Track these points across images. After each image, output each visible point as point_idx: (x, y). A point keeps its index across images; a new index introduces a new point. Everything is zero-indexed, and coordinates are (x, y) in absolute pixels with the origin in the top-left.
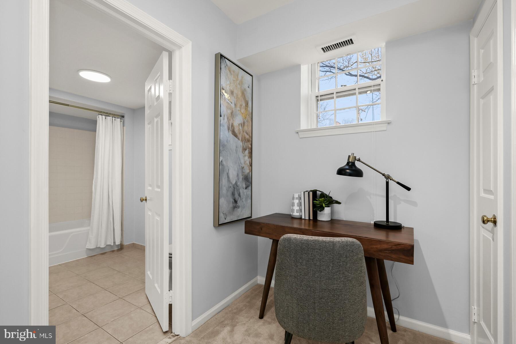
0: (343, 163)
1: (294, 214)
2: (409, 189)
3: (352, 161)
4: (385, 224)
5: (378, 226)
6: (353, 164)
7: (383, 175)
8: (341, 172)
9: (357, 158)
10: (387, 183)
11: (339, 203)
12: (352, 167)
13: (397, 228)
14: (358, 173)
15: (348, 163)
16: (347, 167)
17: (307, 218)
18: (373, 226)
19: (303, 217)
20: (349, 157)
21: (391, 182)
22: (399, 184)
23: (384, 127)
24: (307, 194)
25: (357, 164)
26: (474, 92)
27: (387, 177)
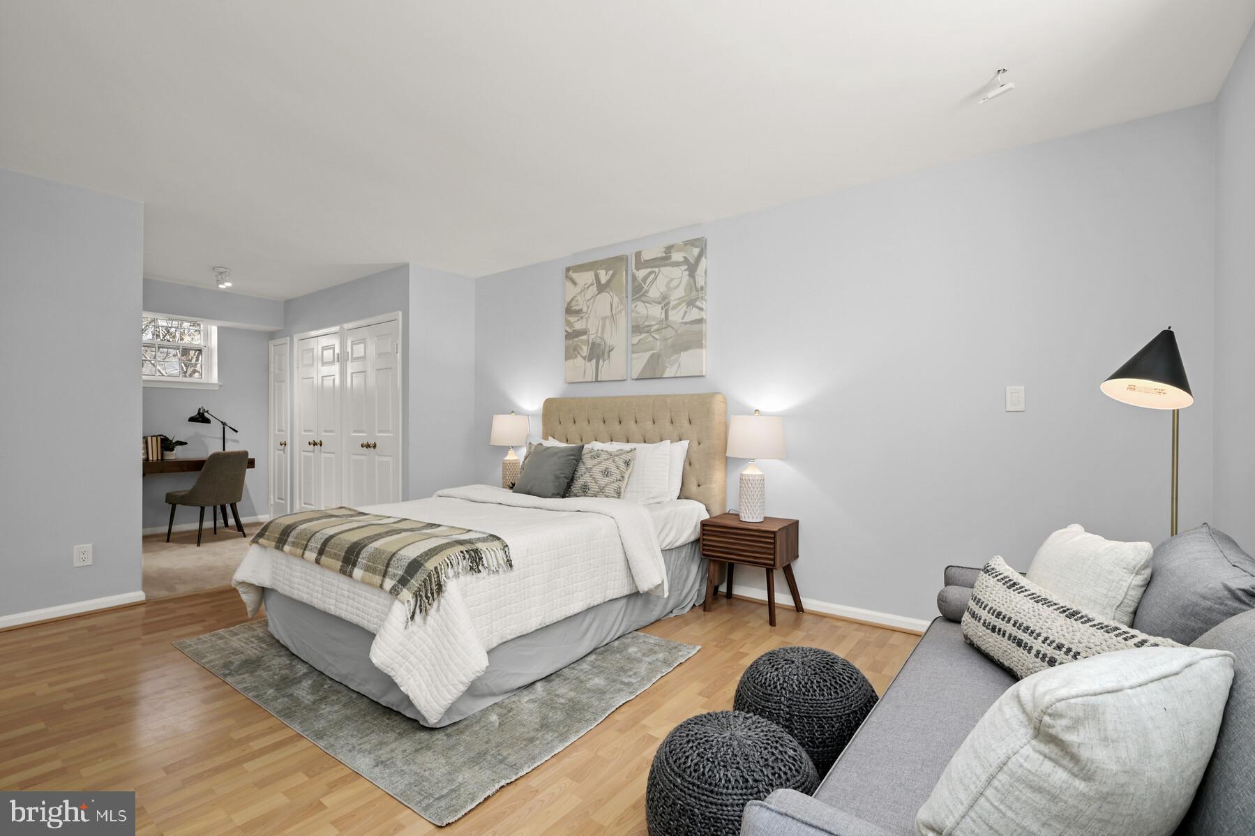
0: (195, 413)
2: (236, 431)
3: (203, 412)
6: (203, 414)
7: (222, 422)
8: (192, 419)
9: (206, 411)
10: (224, 428)
11: (185, 443)
12: (202, 417)
14: (208, 421)
15: (199, 413)
16: (198, 416)
17: (155, 459)
19: (151, 458)
20: (200, 409)
21: (226, 427)
22: (231, 428)
23: (217, 388)
24: (154, 439)
25: (206, 414)
26: (272, 376)
27: (224, 424)
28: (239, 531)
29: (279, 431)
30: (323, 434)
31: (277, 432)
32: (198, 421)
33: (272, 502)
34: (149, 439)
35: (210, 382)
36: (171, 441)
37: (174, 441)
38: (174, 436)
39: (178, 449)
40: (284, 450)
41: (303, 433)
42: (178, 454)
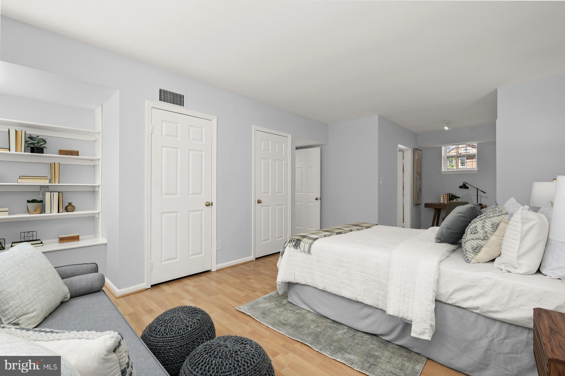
0: (461, 184)
1: (441, 202)
2: (485, 193)
6: (465, 185)
8: (461, 187)
10: (477, 191)
11: (459, 197)
14: (467, 188)
15: (463, 184)
16: (463, 186)
19: (445, 203)
20: (464, 182)
21: (478, 191)
22: (481, 191)
23: (477, 172)
24: (446, 195)
25: (466, 185)
27: (477, 189)
32: (464, 188)
36: (453, 196)
37: (455, 196)
38: (454, 194)
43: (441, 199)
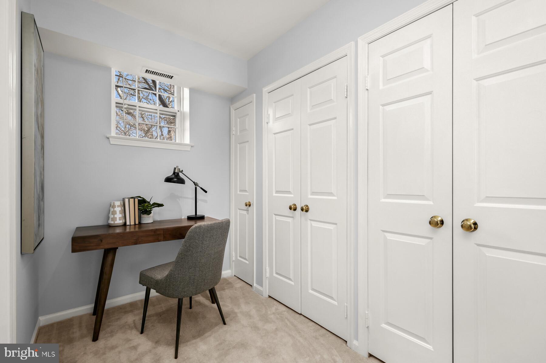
0: (170, 174)
1: (116, 222)
2: (206, 192)
3: (178, 172)
4: (194, 216)
5: (190, 218)
6: (178, 174)
7: (194, 183)
8: (168, 180)
9: (181, 170)
10: (196, 188)
11: (161, 205)
12: (177, 177)
13: (202, 218)
14: (182, 181)
15: (174, 173)
16: (173, 176)
17: (132, 223)
18: (187, 220)
19: (128, 223)
20: (175, 169)
21: (198, 187)
22: (201, 188)
23: (189, 149)
24: (132, 200)
25: (180, 174)
26: (233, 138)
27: (196, 184)
28: (213, 303)
29: (241, 191)
30: (310, 196)
31: (239, 193)
32: (174, 182)
33: (234, 259)
34: (127, 200)
35: (182, 142)
36: (149, 202)
37: (151, 203)
38: (151, 197)
39: (155, 210)
40: (247, 210)
41: (274, 194)
42: (156, 215)
43: (114, 213)
